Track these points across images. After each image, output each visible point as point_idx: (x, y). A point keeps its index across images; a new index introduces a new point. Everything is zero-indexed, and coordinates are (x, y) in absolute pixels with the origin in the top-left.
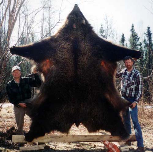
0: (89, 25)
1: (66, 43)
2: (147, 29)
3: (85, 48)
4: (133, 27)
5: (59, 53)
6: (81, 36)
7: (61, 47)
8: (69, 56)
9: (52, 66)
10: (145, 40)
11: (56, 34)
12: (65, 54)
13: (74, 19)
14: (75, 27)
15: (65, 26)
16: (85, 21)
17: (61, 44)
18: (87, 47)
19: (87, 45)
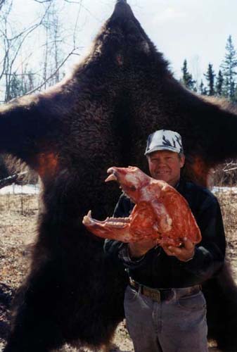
0: (160, 55)
1: (97, 107)
2: (208, 67)
3: (152, 121)
4: (185, 64)
5: (81, 137)
6: (138, 86)
7: (83, 118)
8: (106, 144)
9: (63, 172)
10: (202, 85)
11: (69, 81)
12: (94, 138)
13: (119, 40)
14: (121, 63)
15: (93, 58)
16: (149, 46)
17: (84, 109)
18: (154, 117)
19: (155, 113)
